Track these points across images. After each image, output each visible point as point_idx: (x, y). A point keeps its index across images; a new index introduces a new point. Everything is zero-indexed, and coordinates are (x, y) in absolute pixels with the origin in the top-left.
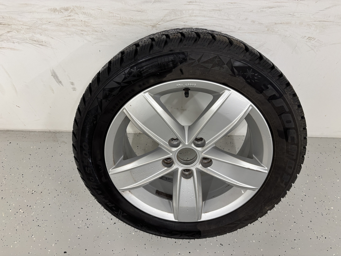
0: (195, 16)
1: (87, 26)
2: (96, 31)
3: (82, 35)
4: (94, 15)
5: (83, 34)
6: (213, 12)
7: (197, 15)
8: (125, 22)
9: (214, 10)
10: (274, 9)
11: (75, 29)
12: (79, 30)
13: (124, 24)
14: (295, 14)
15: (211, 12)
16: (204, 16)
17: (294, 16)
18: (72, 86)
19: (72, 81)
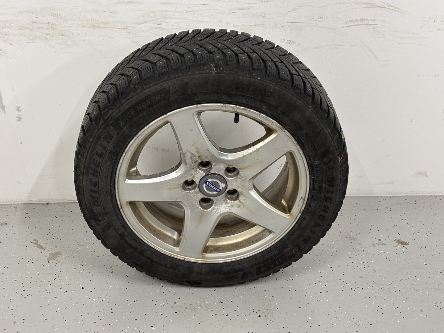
0: (169, 18)
1: (53, 29)
2: (63, 34)
3: (45, 40)
4: (64, 17)
5: (47, 38)
6: (186, 13)
7: (171, 16)
8: (96, 24)
9: (187, 12)
10: (244, 10)
11: (39, 33)
12: (44, 33)
13: (95, 26)
14: (266, 15)
15: (185, 14)
16: (178, 17)
17: (266, 18)
18: (17, 113)
19: (18, 106)
